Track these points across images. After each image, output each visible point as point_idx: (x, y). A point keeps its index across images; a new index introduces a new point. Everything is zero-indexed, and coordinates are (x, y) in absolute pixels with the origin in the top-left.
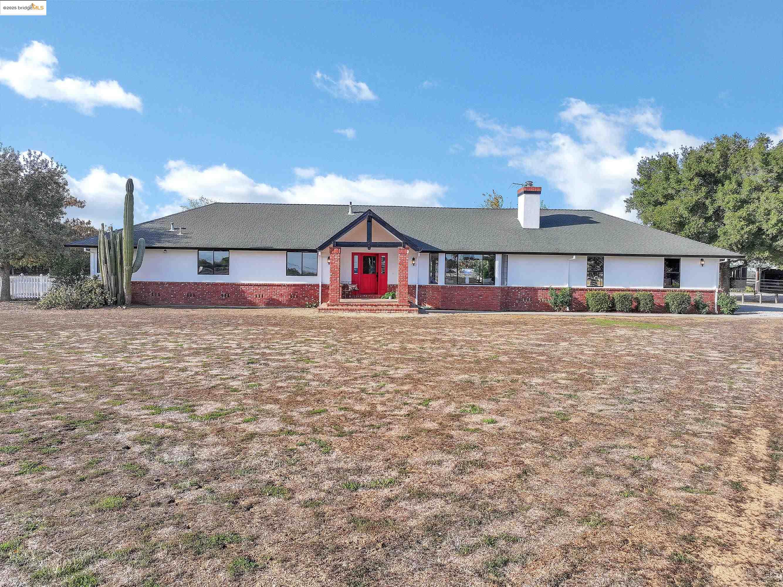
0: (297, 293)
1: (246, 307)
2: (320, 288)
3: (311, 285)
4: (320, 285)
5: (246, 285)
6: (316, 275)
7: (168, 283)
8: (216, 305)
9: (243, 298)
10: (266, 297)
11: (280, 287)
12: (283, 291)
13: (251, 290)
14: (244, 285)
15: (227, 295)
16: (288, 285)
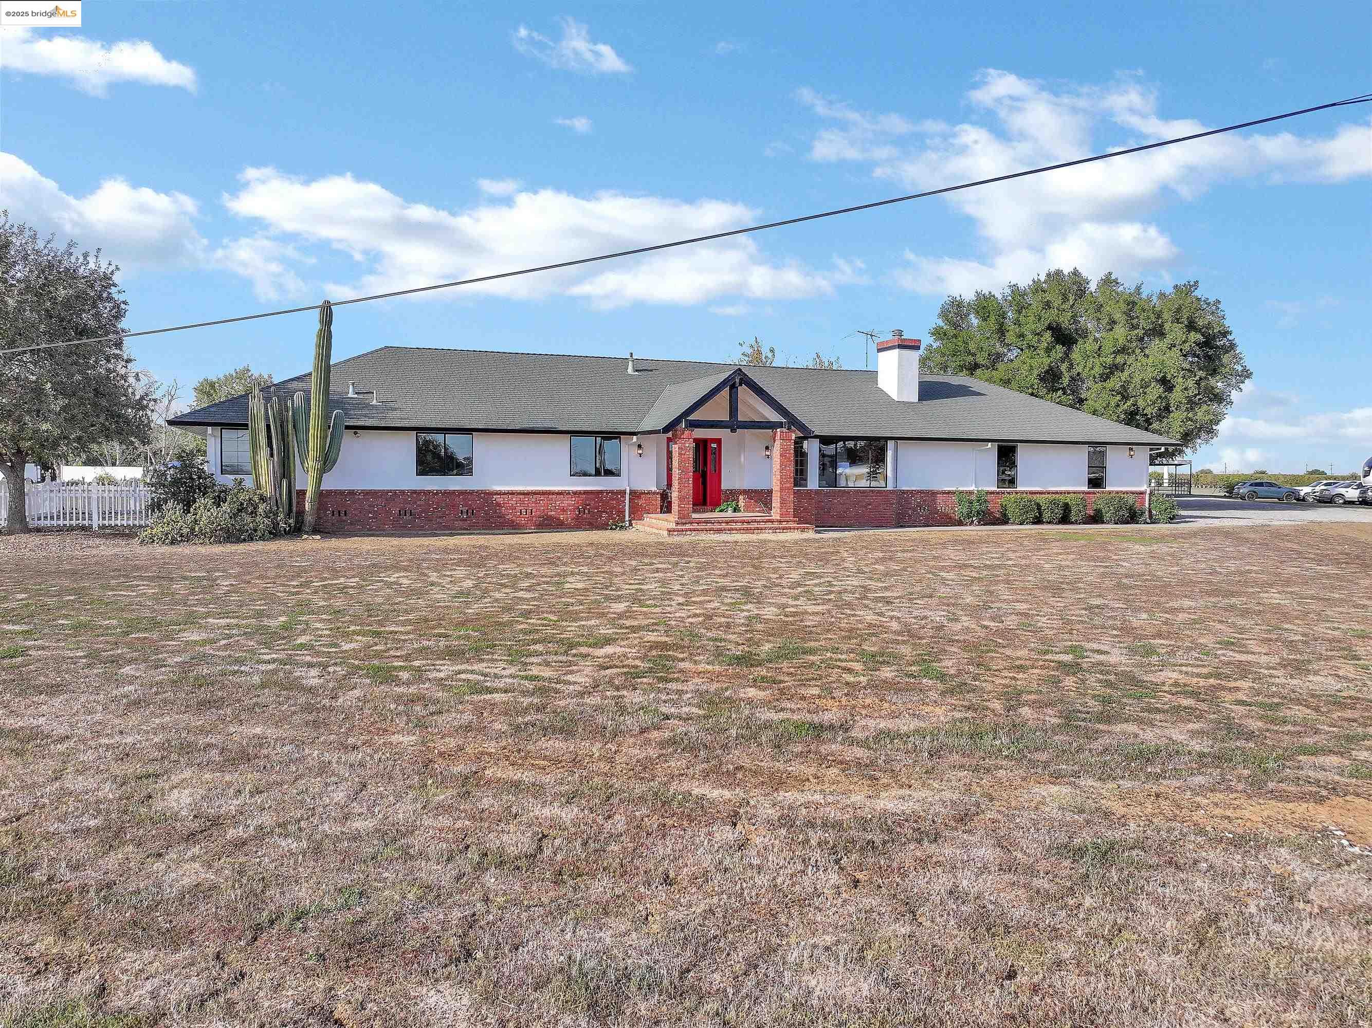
0: (589, 505)
1: (502, 532)
2: (627, 496)
3: (612, 492)
4: (628, 492)
5: (505, 494)
6: (619, 475)
7: (363, 492)
8: (451, 530)
9: (499, 517)
10: (538, 513)
11: (562, 496)
12: (568, 502)
13: (512, 502)
14: (499, 494)
15: (470, 511)
16: (575, 493)
